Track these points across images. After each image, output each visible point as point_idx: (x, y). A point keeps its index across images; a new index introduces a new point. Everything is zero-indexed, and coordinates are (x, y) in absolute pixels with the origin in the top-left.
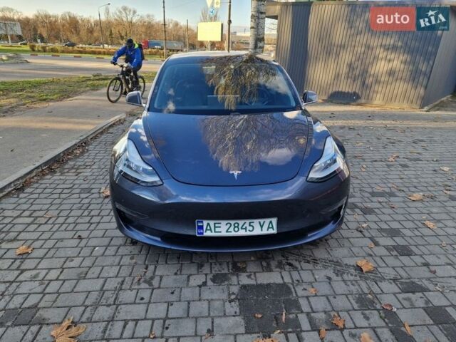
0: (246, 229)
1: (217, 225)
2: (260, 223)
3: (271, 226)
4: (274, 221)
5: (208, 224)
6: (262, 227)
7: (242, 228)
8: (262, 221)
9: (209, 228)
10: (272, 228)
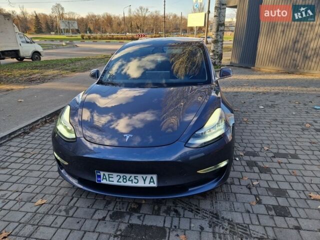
0: (132, 181)
1: (110, 176)
2: (143, 177)
3: (152, 180)
4: (155, 177)
5: (104, 175)
6: (145, 180)
7: (129, 180)
8: (144, 176)
9: (104, 177)
10: (153, 182)
